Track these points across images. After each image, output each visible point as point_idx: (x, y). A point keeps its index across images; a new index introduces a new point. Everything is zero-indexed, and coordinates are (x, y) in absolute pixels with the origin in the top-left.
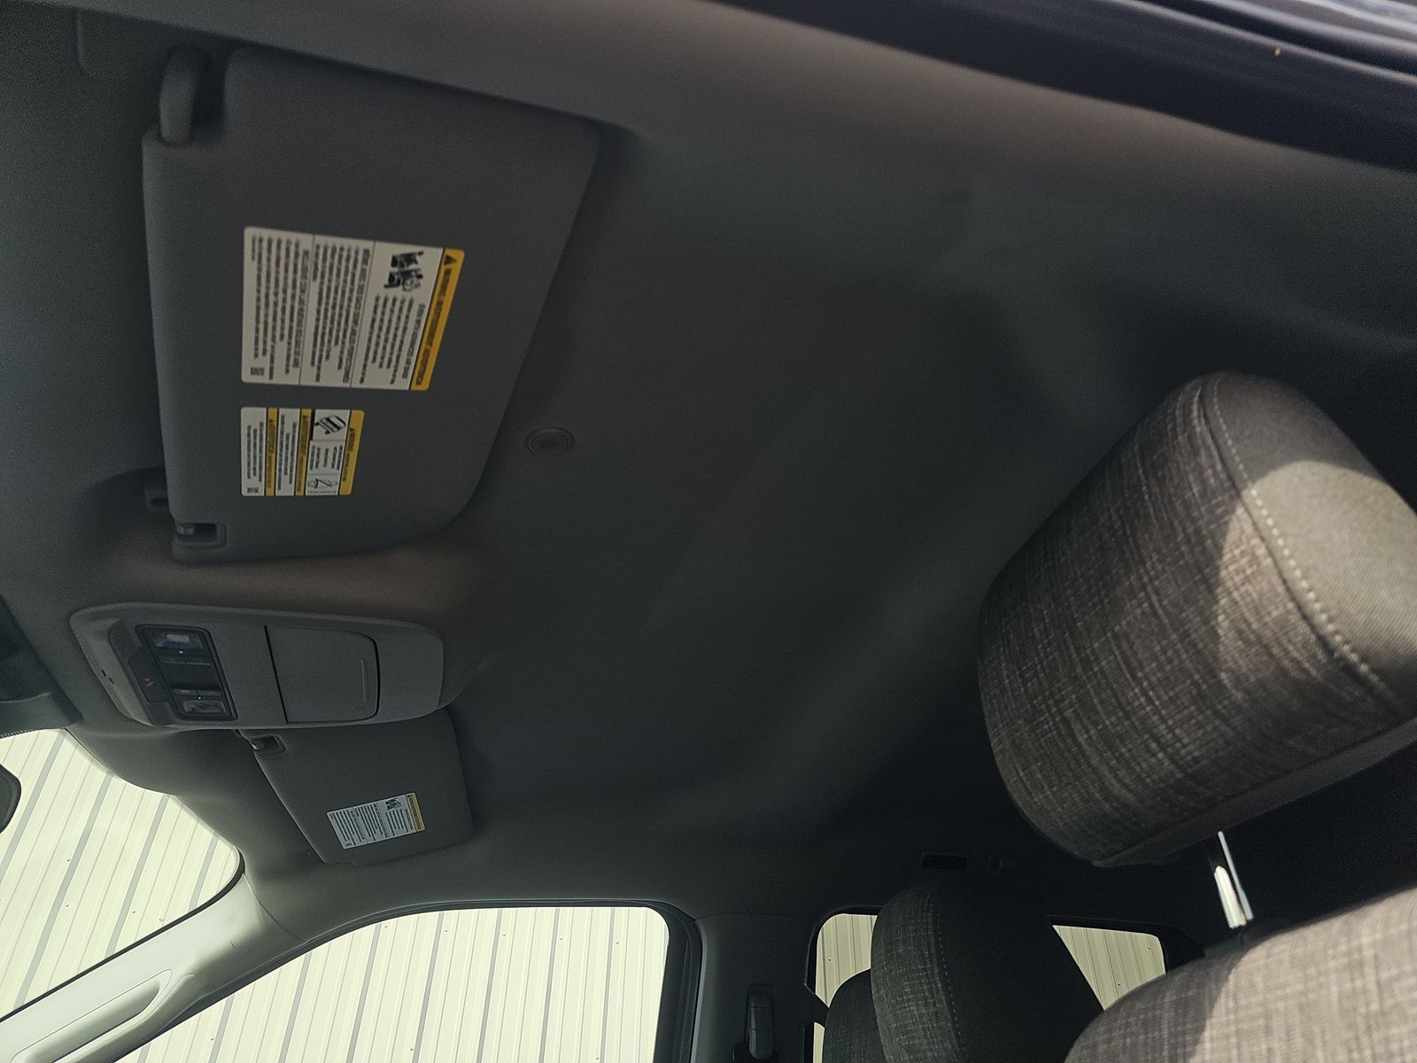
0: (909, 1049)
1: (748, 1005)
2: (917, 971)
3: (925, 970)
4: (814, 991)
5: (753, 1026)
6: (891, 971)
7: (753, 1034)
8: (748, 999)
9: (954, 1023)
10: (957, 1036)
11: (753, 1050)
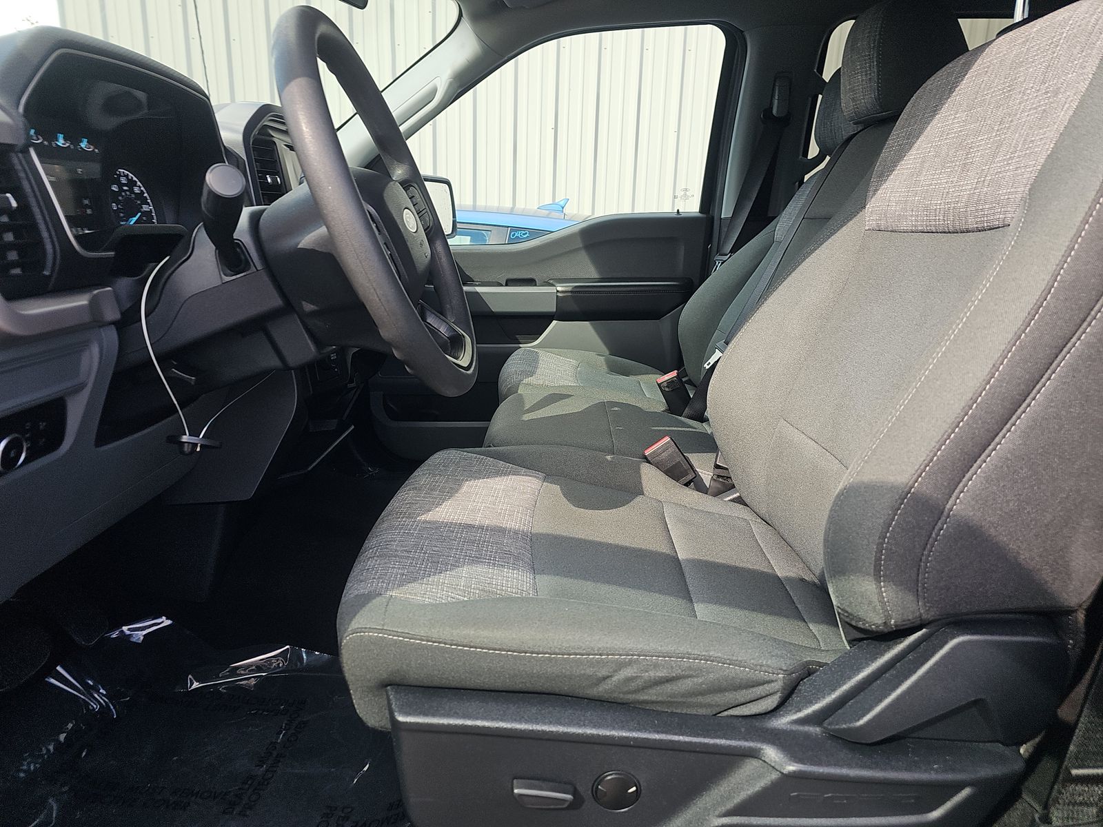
0: (853, 100)
1: (774, 85)
2: (865, 56)
3: (869, 55)
4: (822, 75)
5: (777, 98)
6: (851, 57)
7: (776, 102)
8: (775, 81)
9: (878, 83)
10: (878, 90)
11: (774, 112)
